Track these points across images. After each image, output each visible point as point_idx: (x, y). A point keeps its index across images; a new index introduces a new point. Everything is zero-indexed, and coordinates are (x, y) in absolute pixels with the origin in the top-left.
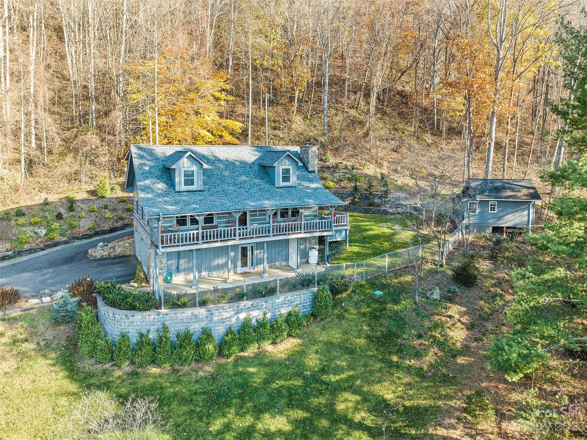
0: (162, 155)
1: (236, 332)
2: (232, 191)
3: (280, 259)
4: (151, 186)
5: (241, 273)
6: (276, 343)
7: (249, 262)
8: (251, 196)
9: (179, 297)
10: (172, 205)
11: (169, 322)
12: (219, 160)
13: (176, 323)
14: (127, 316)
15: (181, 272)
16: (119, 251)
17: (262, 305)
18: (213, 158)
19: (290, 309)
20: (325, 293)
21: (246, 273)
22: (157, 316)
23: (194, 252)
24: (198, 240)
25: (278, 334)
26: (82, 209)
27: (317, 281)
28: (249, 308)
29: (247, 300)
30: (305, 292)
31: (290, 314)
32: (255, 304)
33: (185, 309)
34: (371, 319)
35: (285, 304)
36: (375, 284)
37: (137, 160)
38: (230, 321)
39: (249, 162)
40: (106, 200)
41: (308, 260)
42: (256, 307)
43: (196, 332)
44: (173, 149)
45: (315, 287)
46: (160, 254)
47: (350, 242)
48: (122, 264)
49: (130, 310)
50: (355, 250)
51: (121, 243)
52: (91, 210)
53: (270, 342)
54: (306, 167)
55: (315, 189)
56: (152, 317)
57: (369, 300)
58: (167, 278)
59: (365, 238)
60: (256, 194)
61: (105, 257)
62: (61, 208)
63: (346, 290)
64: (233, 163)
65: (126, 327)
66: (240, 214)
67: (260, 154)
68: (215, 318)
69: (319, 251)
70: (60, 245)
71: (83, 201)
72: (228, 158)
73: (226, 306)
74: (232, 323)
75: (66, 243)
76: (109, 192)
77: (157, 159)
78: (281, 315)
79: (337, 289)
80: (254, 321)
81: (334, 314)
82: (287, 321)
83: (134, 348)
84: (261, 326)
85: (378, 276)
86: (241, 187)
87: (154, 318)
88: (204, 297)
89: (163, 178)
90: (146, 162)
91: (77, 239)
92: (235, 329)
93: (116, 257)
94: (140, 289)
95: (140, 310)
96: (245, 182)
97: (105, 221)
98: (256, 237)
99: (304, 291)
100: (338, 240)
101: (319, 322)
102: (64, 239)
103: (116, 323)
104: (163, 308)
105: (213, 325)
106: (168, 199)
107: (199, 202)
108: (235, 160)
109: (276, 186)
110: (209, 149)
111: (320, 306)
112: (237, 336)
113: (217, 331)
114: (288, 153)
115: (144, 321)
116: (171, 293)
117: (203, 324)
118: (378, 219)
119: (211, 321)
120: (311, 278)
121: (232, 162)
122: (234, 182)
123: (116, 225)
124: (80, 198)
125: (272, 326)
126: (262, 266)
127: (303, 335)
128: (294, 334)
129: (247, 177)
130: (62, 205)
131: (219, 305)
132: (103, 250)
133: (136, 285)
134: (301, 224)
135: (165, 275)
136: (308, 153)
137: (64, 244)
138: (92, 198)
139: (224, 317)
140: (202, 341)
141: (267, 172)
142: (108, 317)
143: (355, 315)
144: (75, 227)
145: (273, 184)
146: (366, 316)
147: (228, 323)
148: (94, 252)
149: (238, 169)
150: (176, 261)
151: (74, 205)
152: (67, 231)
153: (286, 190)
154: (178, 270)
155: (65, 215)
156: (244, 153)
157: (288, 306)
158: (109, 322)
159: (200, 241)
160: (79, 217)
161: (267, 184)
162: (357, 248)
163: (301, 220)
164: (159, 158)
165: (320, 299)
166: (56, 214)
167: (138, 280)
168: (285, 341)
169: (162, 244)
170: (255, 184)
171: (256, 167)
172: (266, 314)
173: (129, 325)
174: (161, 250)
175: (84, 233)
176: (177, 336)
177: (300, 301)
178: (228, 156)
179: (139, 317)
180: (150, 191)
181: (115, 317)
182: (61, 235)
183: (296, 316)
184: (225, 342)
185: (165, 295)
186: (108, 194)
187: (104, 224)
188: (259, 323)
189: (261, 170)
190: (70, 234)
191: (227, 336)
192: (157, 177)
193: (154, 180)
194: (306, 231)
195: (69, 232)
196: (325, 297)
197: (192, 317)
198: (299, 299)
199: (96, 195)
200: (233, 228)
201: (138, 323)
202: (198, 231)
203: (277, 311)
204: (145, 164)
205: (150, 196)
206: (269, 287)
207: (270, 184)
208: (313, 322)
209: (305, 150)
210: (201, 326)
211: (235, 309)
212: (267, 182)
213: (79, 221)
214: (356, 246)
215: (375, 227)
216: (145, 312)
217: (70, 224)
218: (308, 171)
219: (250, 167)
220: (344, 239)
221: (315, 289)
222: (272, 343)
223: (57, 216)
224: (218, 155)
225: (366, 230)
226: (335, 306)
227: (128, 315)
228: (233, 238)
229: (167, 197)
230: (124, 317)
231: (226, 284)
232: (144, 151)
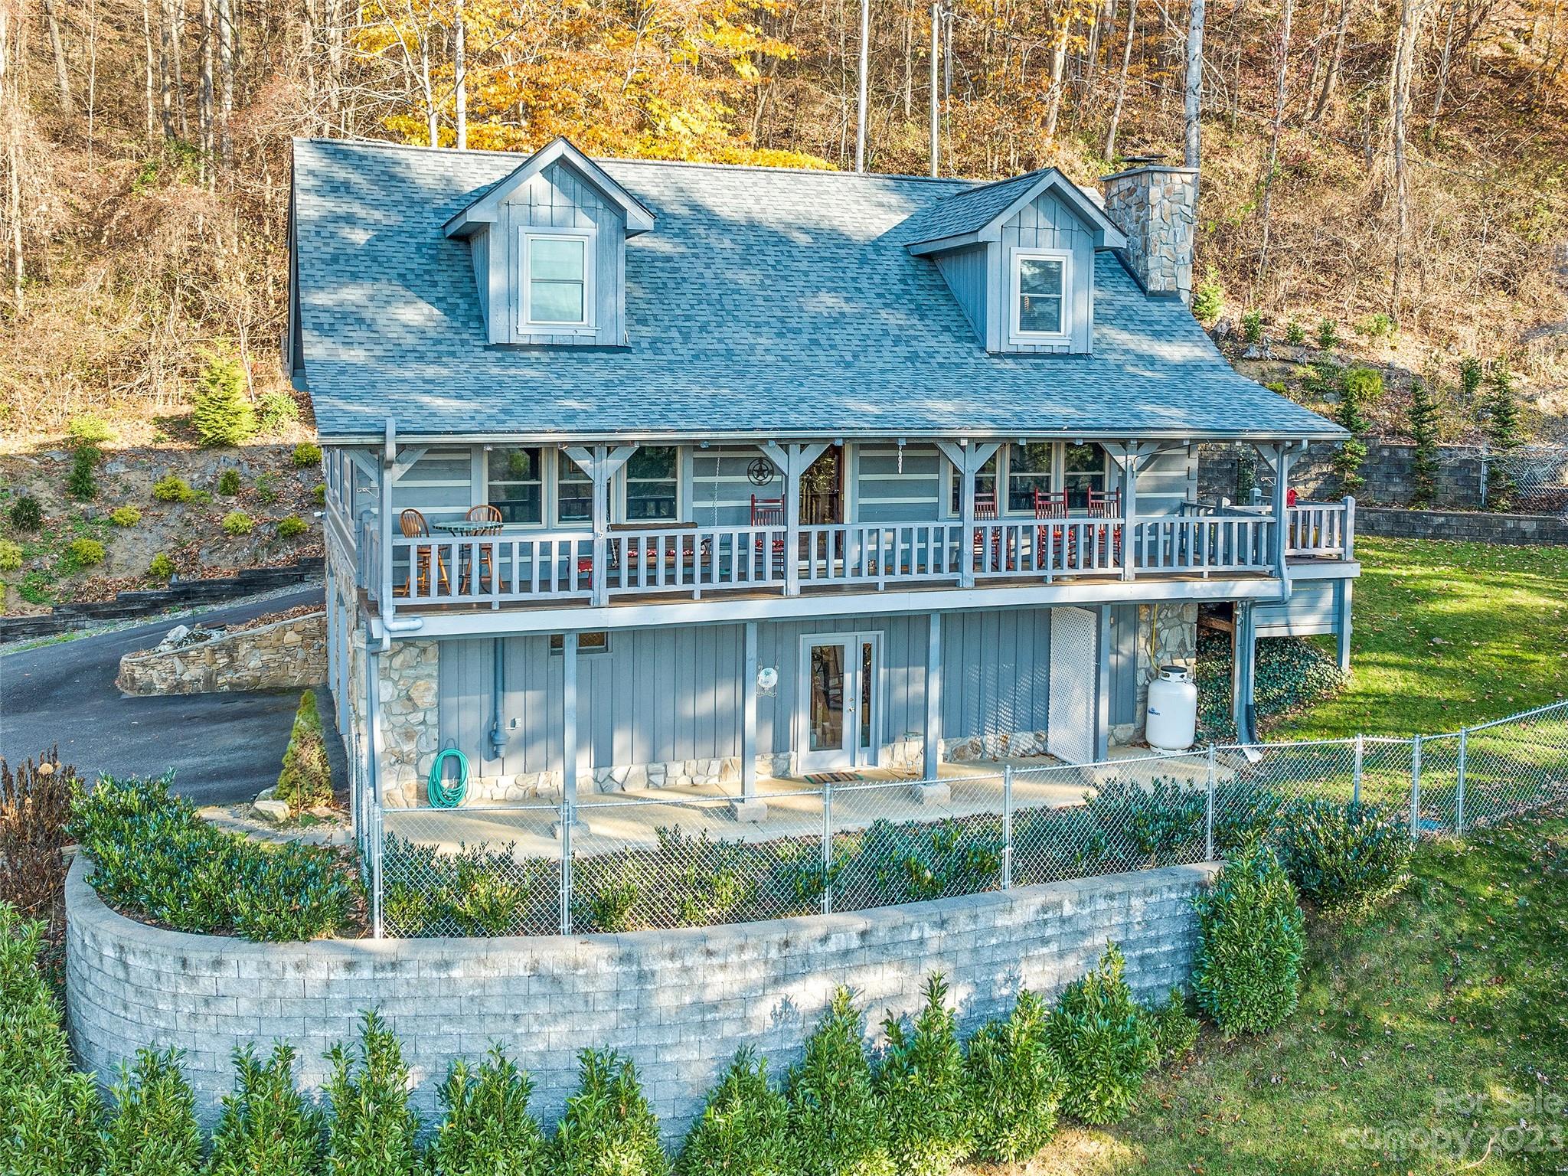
0: (440, 187)
1: (773, 1087)
2: (770, 358)
3: (1006, 713)
4: (367, 315)
5: (809, 780)
6: (994, 1160)
7: (850, 724)
8: (862, 384)
9: (467, 873)
10: (460, 397)
11: (406, 1009)
12: (713, 221)
13: (448, 1018)
14: (184, 963)
15: (510, 754)
16: (253, 664)
17: (922, 941)
18: (685, 211)
19: (1072, 968)
20: (1269, 892)
21: (835, 778)
22: (341, 975)
23: (570, 648)
24: (586, 583)
25: (1007, 1109)
26: (127, 489)
27: (1216, 828)
28: (846, 953)
29: (836, 907)
30: (1153, 882)
31: (1072, 999)
32: (882, 935)
33: (497, 941)
34: (1525, 1045)
35: (1045, 941)
36: (1522, 859)
37: (314, 200)
38: (745, 1021)
39: (859, 238)
40: (233, 454)
41: (1142, 731)
42: (884, 949)
43: (555, 1073)
44: (497, 168)
45: (1200, 857)
46: (387, 643)
47: (1354, 650)
48: (254, 722)
49: (207, 930)
50: (1388, 687)
51: (264, 629)
52: (167, 495)
53: (963, 1153)
54: (1132, 274)
55: (1187, 369)
56: (317, 975)
57: (1501, 938)
58: (436, 785)
59: (1427, 634)
60: (890, 376)
61: (188, 690)
62: (39, 484)
63: (1378, 880)
64: (779, 240)
65: (182, 1024)
66: (812, 455)
67: (912, 206)
68: (665, 1001)
69: (1202, 681)
70: (15, 639)
71: (136, 457)
72: (757, 216)
73: (723, 936)
74: (754, 1032)
75: (42, 628)
76: (247, 421)
77: (412, 203)
78: (1026, 1000)
79: (1333, 872)
80: (873, 1028)
81: (1312, 1011)
82: (1058, 1036)
83: (207, 1143)
84: (914, 1059)
85: (1531, 814)
86: (815, 342)
87: (328, 984)
88: (607, 883)
89: (434, 284)
90: (357, 209)
91: (93, 616)
92: (766, 1068)
93: (238, 692)
94: (296, 833)
95: (254, 933)
96: (838, 320)
97: (221, 544)
98: (890, 587)
99: (1149, 876)
100: (1297, 632)
101: (1231, 1050)
102: (37, 614)
103: (131, 996)
104: (378, 930)
105: (648, 1038)
106: (445, 372)
107: (600, 391)
108: (789, 225)
109: (992, 346)
110: (669, 176)
111: (1238, 962)
112: (780, 1110)
113: (670, 1075)
114: (1054, 178)
115: (272, 997)
116: (430, 853)
117: (593, 1033)
118: (1468, 559)
119: (639, 1014)
120: (1187, 809)
121: (773, 234)
122: (782, 320)
123: (267, 561)
124: (126, 446)
125: (975, 1062)
126: (915, 746)
127: (1147, 1120)
128: (1094, 1115)
129: (847, 300)
130: (46, 472)
131: (683, 930)
132: (183, 656)
133: (280, 810)
134: (1120, 531)
135: (426, 768)
136: (1144, 204)
137: (33, 635)
138: (176, 446)
139: (710, 995)
140: (578, 1130)
141: (945, 287)
142: (95, 962)
143: (1432, 1019)
144: (90, 564)
145: (973, 340)
146: (1493, 1031)
147: (729, 1030)
148: (144, 665)
149: (804, 266)
150: (487, 698)
151: (95, 472)
152: (51, 580)
153: (1037, 367)
154: (492, 745)
155: (51, 514)
156: (833, 201)
157: (1061, 955)
158: (102, 993)
159: (601, 590)
160: (114, 524)
161: (946, 337)
162: (1395, 674)
163: (1122, 514)
164: (425, 201)
165: (1243, 922)
166: (12, 503)
167: (293, 785)
168: (1047, 1151)
169: (401, 588)
170: (886, 333)
171: (892, 264)
172: (943, 990)
173: (194, 1016)
174: (390, 624)
175: (127, 592)
176: (445, 1093)
177: (1127, 927)
178: (756, 208)
179: (249, 972)
180: (361, 334)
181: (126, 966)
182: (24, 595)
183: (1112, 1012)
184: (713, 1142)
185: (392, 861)
186: (244, 431)
187: (215, 557)
188: (899, 1039)
189: (915, 277)
190: (63, 594)
191: (722, 1104)
192: (402, 276)
193: (385, 288)
194: (1146, 569)
195: (62, 584)
196: (1270, 912)
197: (535, 988)
198: (1118, 919)
199: (193, 435)
200: (769, 530)
201: (244, 1004)
202: (588, 536)
203: (1000, 977)
204: (350, 220)
205: (357, 355)
206: (958, 841)
207: (959, 339)
208: (1199, 1051)
209: (1131, 191)
210: (585, 1042)
211: (774, 954)
212: (947, 329)
213: (111, 540)
214: (1386, 665)
215: (1468, 587)
216: (282, 946)
217: (70, 552)
218: (1143, 289)
219: (863, 261)
220: (1328, 630)
221: (1209, 869)
222: (975, 1158)
223: (15, 515)
224: (709, 202)
225: (1427, 596)
226: (1316, 965)
227: (193, 958)
228: (770, 582)
229: (446, 365)
230: (169, 966)
231: (731, 824)
232: (357, 167)
